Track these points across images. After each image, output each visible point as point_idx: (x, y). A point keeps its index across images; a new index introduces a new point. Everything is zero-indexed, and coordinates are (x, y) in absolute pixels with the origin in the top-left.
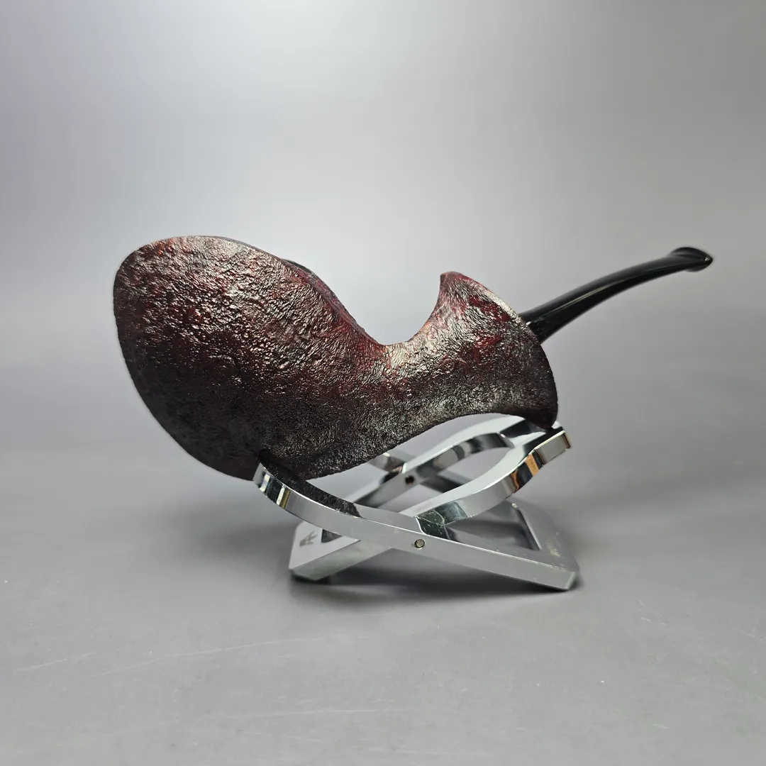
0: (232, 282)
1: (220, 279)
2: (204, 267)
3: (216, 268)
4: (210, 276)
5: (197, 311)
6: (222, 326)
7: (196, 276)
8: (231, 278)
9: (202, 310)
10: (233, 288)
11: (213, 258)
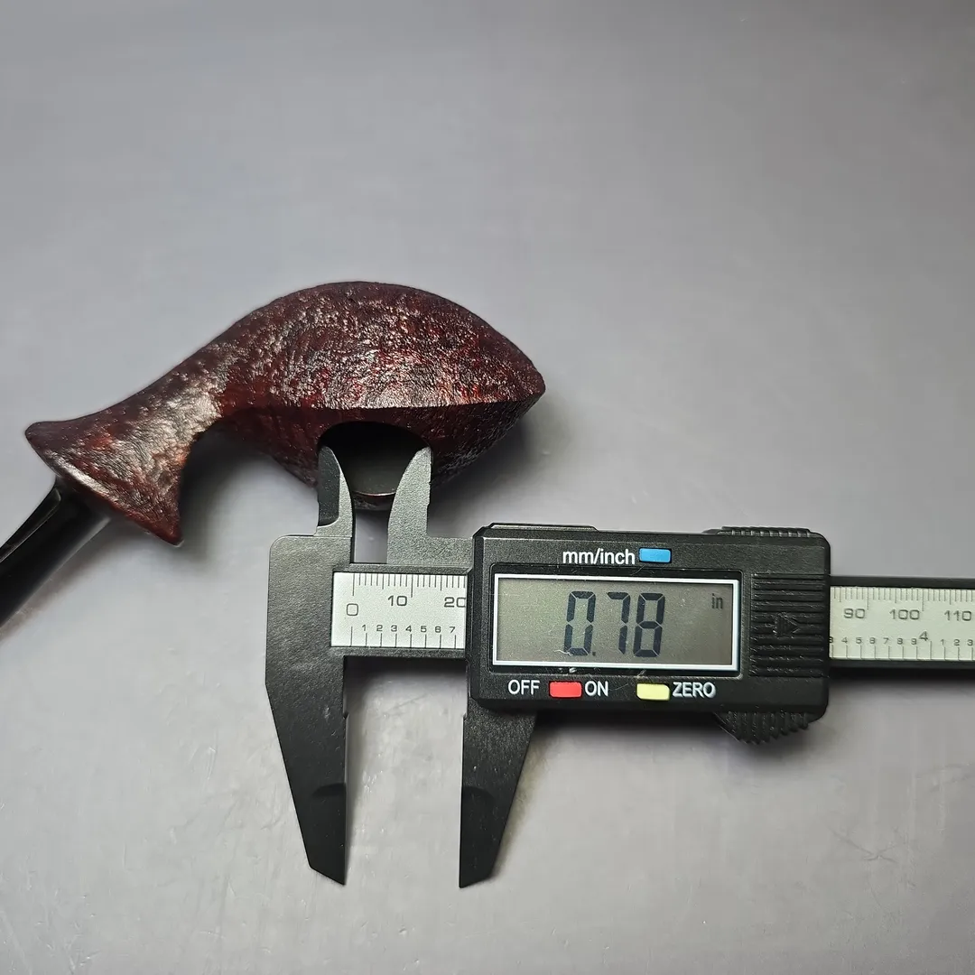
0: (374, 365)
1: (389, 363)
2: (412, 371)
3: (397, 373)
4: (401, 364)
5: (406, 331)
6: (373, 323)
7: (418, 362)
8: (378, 369)
9: (402, 332)
10: (373, 360)
11: (406, 382)
